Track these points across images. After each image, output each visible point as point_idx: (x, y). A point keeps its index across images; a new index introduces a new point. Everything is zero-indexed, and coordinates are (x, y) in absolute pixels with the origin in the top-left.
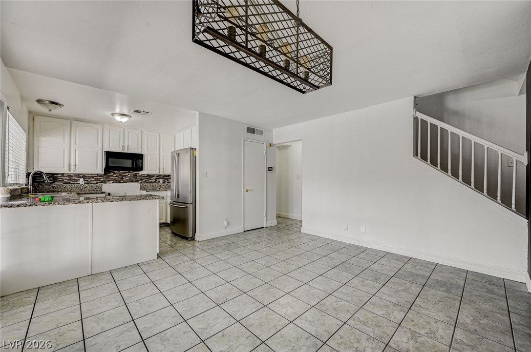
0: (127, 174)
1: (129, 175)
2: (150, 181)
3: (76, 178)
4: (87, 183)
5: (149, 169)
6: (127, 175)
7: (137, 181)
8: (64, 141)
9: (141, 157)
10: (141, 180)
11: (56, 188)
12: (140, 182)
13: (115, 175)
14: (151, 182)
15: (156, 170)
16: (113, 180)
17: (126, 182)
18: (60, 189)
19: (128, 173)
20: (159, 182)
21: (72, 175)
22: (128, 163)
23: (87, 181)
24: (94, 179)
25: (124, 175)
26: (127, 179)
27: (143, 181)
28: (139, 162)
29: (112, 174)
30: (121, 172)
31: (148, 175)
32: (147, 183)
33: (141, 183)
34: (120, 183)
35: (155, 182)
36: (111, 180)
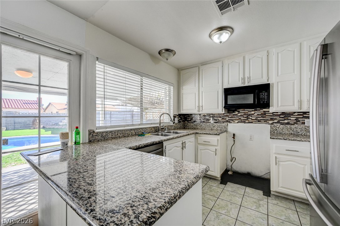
0: (253, 112)
1: (255, 113)
2: (286, 121)
3: (208, 118)
4: (216, 122)
5: (280, 105)
6: (253, 114)
7: (266, 121)
8: (195, 86)
9: (266, 88)
10: (272, 119)
11: (197, 125)
12: (271, 122)
13: (239, 114)
14: (288, 123)
15: (294, 105)
16: (237, 120)
17: (252, 122)
18: (198, 127)
19: (255, 111)
20: (304, 123)
21: (206, 115)
22: (250, 99)
23: (216, 120)
24: (220, 119)
25: (250, 114)
26: (253, 118)
27: (276, 121)
28: (263, 95)
29: (237, 113)
30: (246, 111)
31: (283, 113)
32: (282, 124)
33: (272, 124)
34: (245, 122)
35: (295, 123)
36: (236, 120)
